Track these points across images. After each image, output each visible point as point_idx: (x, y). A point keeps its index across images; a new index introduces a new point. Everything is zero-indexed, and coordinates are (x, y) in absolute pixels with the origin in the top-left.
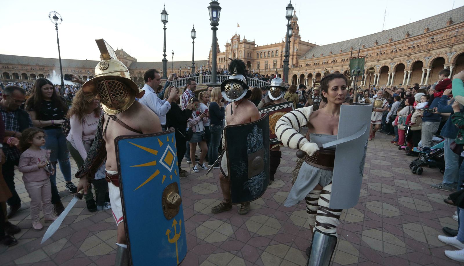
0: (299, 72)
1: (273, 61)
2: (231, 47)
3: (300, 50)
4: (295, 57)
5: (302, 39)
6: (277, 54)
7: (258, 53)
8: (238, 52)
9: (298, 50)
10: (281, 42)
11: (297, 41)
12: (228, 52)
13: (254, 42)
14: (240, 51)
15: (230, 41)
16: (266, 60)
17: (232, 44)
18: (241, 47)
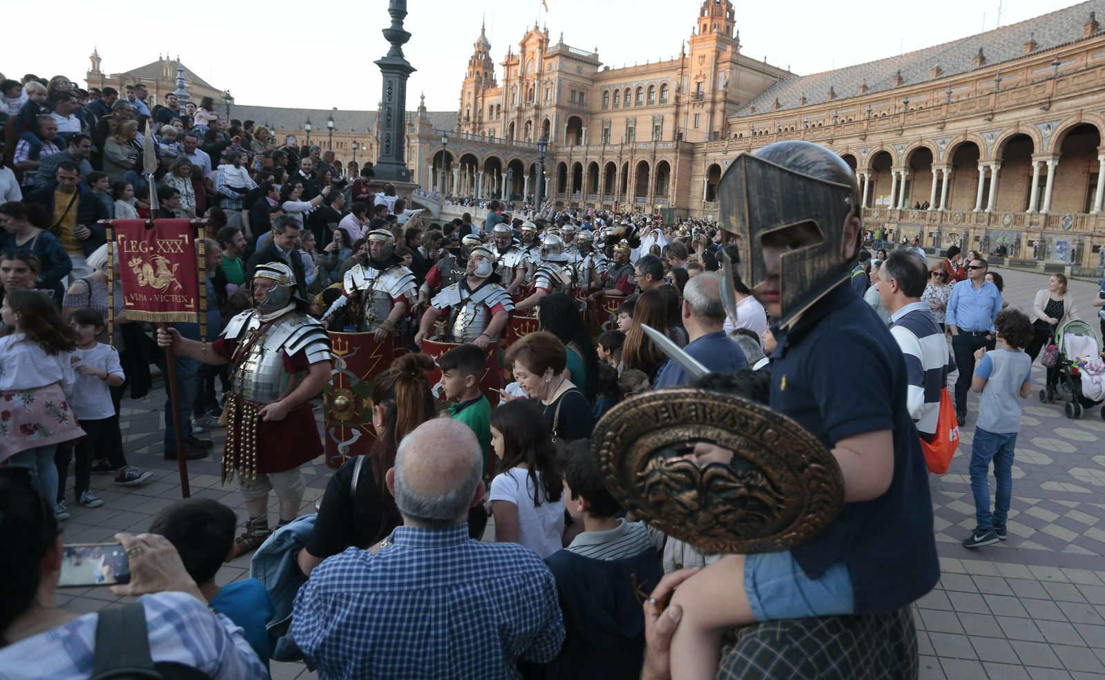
0: (726, 157)
1: (650, 118)
2: (519, 68)
3: (737, 86)
4: (720, 106)
5: (742, 52)
6: (666, 95)
7: (606, 92)
8: (539, 85)
9: (729, 85)
10: (677, 57)
11: (727, 54)
12: (512, 84)
13: (596, 56)
14: (546, 82)
15: (516, 51)
16: (629, 114)
17: (524, 56)
18: (550, 68)
